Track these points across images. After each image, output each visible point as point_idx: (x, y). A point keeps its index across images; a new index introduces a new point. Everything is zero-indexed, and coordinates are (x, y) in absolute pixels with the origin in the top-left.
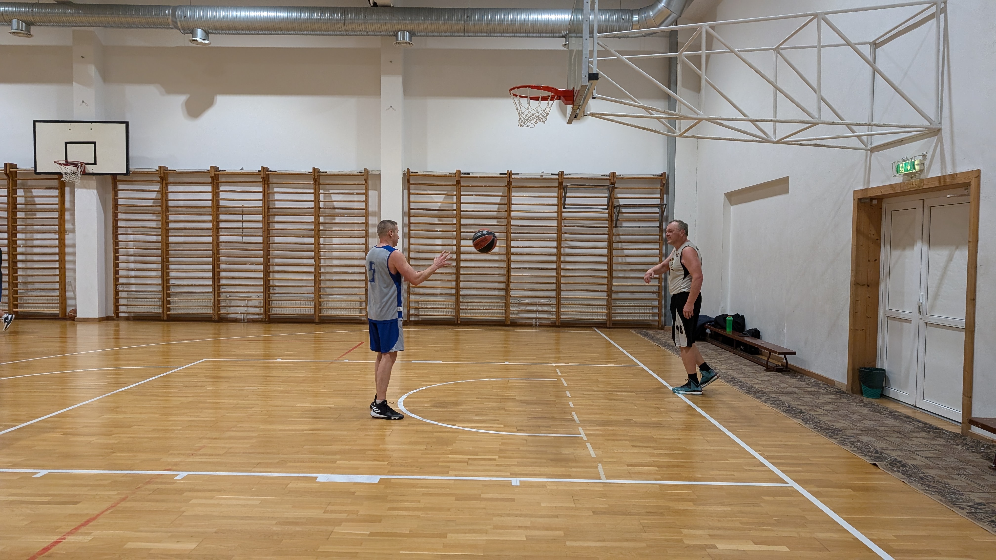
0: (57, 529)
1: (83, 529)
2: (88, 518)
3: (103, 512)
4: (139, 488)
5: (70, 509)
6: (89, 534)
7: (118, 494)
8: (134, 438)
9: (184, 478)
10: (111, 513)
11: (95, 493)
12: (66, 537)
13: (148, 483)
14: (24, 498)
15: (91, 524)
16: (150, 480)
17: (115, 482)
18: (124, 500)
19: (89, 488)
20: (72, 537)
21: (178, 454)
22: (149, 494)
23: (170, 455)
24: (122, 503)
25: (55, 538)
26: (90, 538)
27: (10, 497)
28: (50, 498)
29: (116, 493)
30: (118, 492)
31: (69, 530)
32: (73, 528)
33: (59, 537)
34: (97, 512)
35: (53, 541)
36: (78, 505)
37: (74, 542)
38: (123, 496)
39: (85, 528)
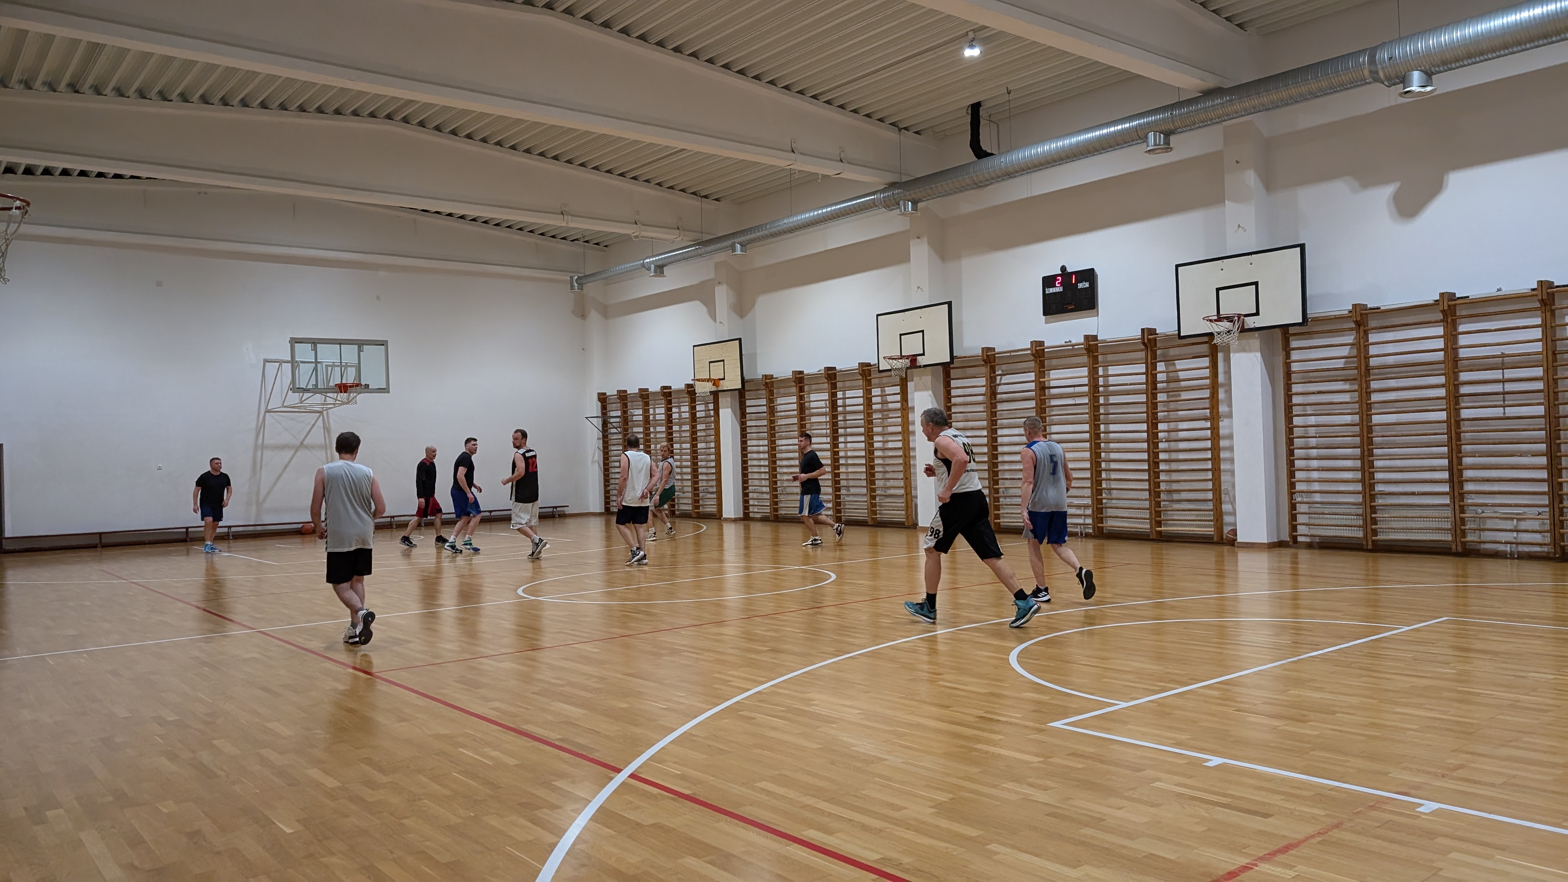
0: (1244, 848)
1: (1280, 858)
2: (1284, 843)
3: (1307, 839)
4: (1359, 812)
5: (1256, 823)
6: (1291, 867)
7: (1327, 815)
8: (1340, 731)
9: (1434, 813)
10: (1319, 843)
11: (1293, 807)
12: (1259, 864)
13: (1372, 808)
14: (1196, 792)
15: (1291, 852)
16: (1377, 804)
17: (1321, 797)
18: (1337, 826)
19: (1283, 797)
20: (1267, 866)
21: (1418, 770)
22: (1378, 827)
23: (1404, 768)
24: (1335, 830)
25: (1243, 861)
26: (1293, 874)
27: (1178, 788)
28: (1229, 800)
29: (1323, 814)
30: (1327, 812)
31: (1261, 855)
32: (1267, 852)
33: (1248, 861)
34: (1300, 837)
35: (1241, 864)
36: (1270, 820)
37: (1270, 875)
38: (1335, 821)
39: (1283, 856)
